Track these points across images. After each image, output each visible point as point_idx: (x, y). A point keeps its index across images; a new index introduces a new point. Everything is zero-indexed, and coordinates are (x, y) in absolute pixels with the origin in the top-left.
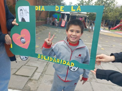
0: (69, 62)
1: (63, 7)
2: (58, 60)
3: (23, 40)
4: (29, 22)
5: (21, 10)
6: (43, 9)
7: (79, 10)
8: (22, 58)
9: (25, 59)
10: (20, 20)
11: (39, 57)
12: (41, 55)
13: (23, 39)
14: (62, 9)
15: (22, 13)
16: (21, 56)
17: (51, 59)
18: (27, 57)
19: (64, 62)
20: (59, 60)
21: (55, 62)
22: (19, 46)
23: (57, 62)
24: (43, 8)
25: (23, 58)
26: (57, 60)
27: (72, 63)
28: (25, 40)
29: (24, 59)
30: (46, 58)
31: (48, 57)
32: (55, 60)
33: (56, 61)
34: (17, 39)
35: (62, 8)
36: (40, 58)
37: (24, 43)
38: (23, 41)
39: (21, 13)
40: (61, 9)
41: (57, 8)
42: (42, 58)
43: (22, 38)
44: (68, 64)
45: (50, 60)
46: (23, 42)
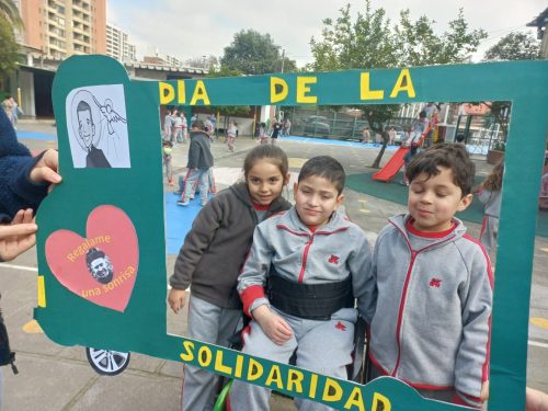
0: (357, 390)
1: (313, 80)
2: (295, 377)
3: (101, 265)
4: (129, 167)
5: (83, 106)
6: (200, 97)
7: (403, 94)
8: (96, 362)
9: (116, 368)
10: (80, 160)
11: (190, 357)
12: (198, 345)
13: (100, 261)
14: (306, 94)
15: (90, 121)
16: (91, 350)
17: (255, 371)
18: (125, 355)
19: (332, 391)
20: (301, 376)
21: (280, 386)
22: (84, 296)
23: (290, 388)
24: (200, 92)
25: (104, 362)
26: (290, 376)
27: (377, 396)
28: (111, 262)
29: (106, 366)
30: (224, 363)
31: (240, 360)
32: (275, 377)
33: (285, 382)
34: (71, 258)
35: (307, 85)
36: (195, 362)
37: (106, 280)
38: (100, 269)
39: (84, 122)
40: (301, 89)
41: (279, 89)
42: (207, 364)
43: (94, 254)
44: (355, 403)
45: (250, 377)
46: (99, 273)
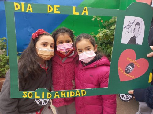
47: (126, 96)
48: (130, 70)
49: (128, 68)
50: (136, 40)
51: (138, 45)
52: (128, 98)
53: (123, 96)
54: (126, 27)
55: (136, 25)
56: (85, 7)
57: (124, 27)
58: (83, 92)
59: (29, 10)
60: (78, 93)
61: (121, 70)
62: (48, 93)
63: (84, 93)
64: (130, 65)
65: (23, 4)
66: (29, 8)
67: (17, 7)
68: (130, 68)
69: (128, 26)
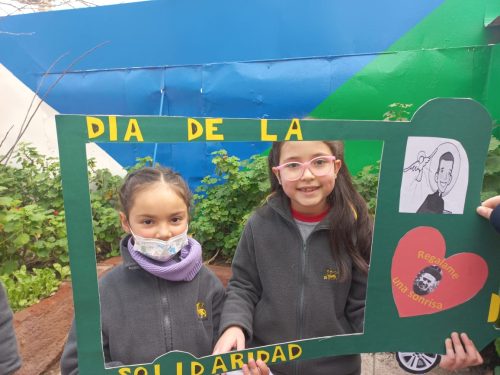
47: (417, 359)
48: (430, 285)
49: (422, 279)
50: (442, 202)
51: (451, 215)
52: (424, 365)
53: (410, 357)
54: (412, 168)
55: (443, 161)
56: (294, 120)
57: (406, 166)
58: (293, 349)
59: (134, 134)
60: (279, 353)
61: (400, 286)
62: (194, 364)
63: (295, 351)
64: (427, 270)
65: (112, 119)
66: (133, 130)
67: (95, 128)
68: (429, 280)
69: (417, 165)
